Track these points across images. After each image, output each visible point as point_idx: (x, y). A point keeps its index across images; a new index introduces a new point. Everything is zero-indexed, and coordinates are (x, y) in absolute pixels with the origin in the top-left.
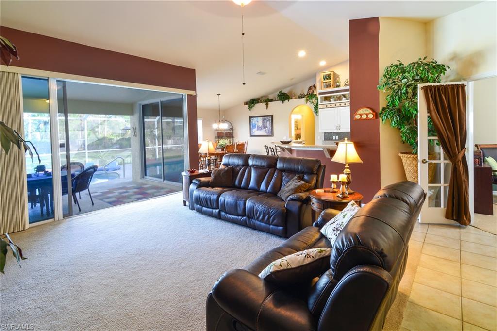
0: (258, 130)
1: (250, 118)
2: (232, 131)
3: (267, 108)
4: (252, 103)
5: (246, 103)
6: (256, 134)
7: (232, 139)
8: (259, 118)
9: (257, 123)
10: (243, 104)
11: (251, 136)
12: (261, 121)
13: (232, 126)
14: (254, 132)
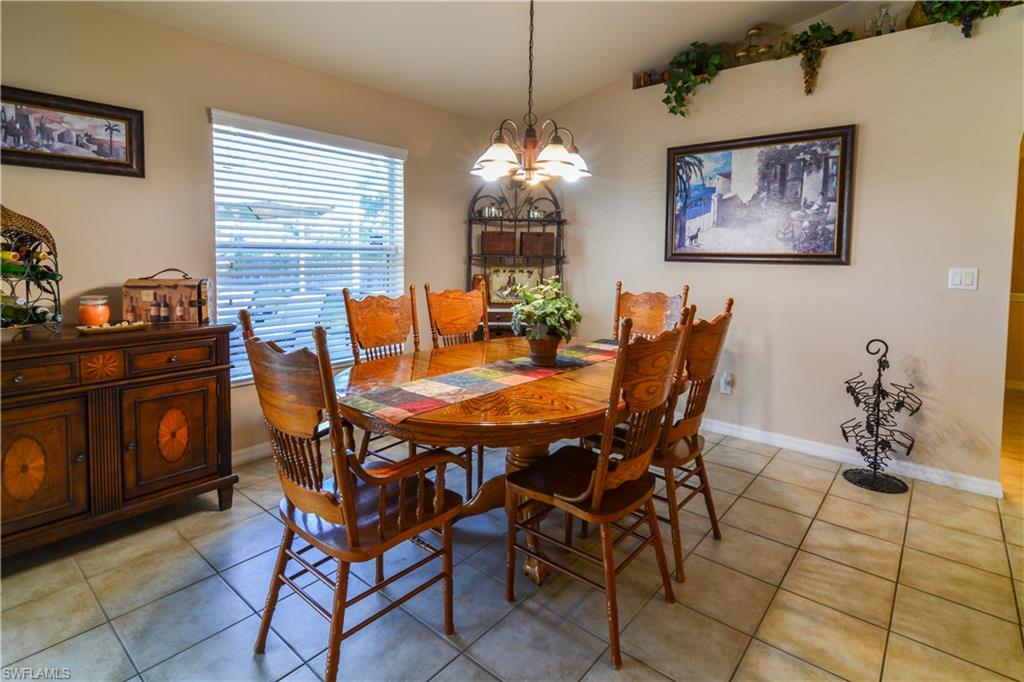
0: (722, 223)
2: (552, 229)
3: (809, 91)
5: (648, 77)
8: (738, 154)
9: (718, 183)
10: (630, 82)
11: (673, 255)
12: (754, 170)
13: (556, 203)
14: (694, 238)
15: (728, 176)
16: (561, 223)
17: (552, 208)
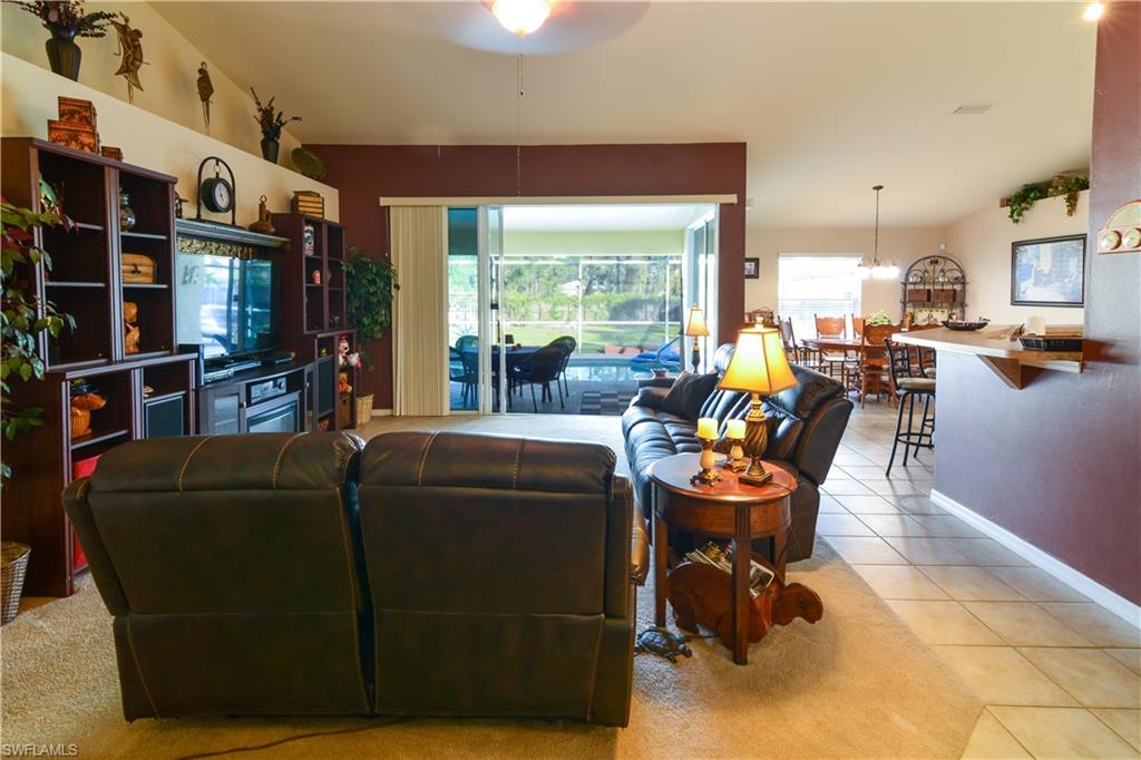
0: (1036, 284)
1: (1016, 246)
2: (958, 287)
3: (1070, 213)
4: (1024, 197)
5: (1006, 202)
6: (1029, 297)
7: (957, 311)
8: (1042, 247)
9: (1034, 262)
10: (998, 203)
11: (1015, 302)
12: (1049, 255)
13: (961, 271)
14: (1024, 292)
15: (1038, 258)
16: (964, 283)
17: (960, 275)
